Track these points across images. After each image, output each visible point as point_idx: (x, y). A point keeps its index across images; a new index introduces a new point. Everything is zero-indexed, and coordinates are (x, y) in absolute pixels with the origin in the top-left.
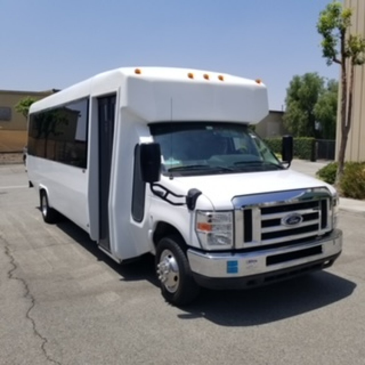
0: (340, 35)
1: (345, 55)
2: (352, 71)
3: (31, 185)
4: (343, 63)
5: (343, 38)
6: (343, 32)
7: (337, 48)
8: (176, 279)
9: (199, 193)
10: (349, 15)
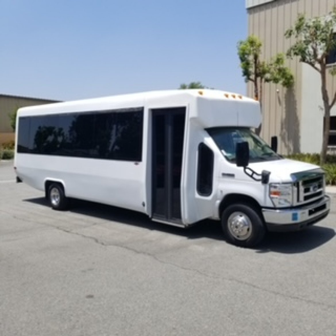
0: (254, 60)
1: (257, 75)
2: (261, 87)
3: (19, 180)
4: (255, 81)
5: (255, 62)
6: (256, 57)
7: (252, 69)
8: (248, 230)
9: (269, 173)
10: (260, 45)
